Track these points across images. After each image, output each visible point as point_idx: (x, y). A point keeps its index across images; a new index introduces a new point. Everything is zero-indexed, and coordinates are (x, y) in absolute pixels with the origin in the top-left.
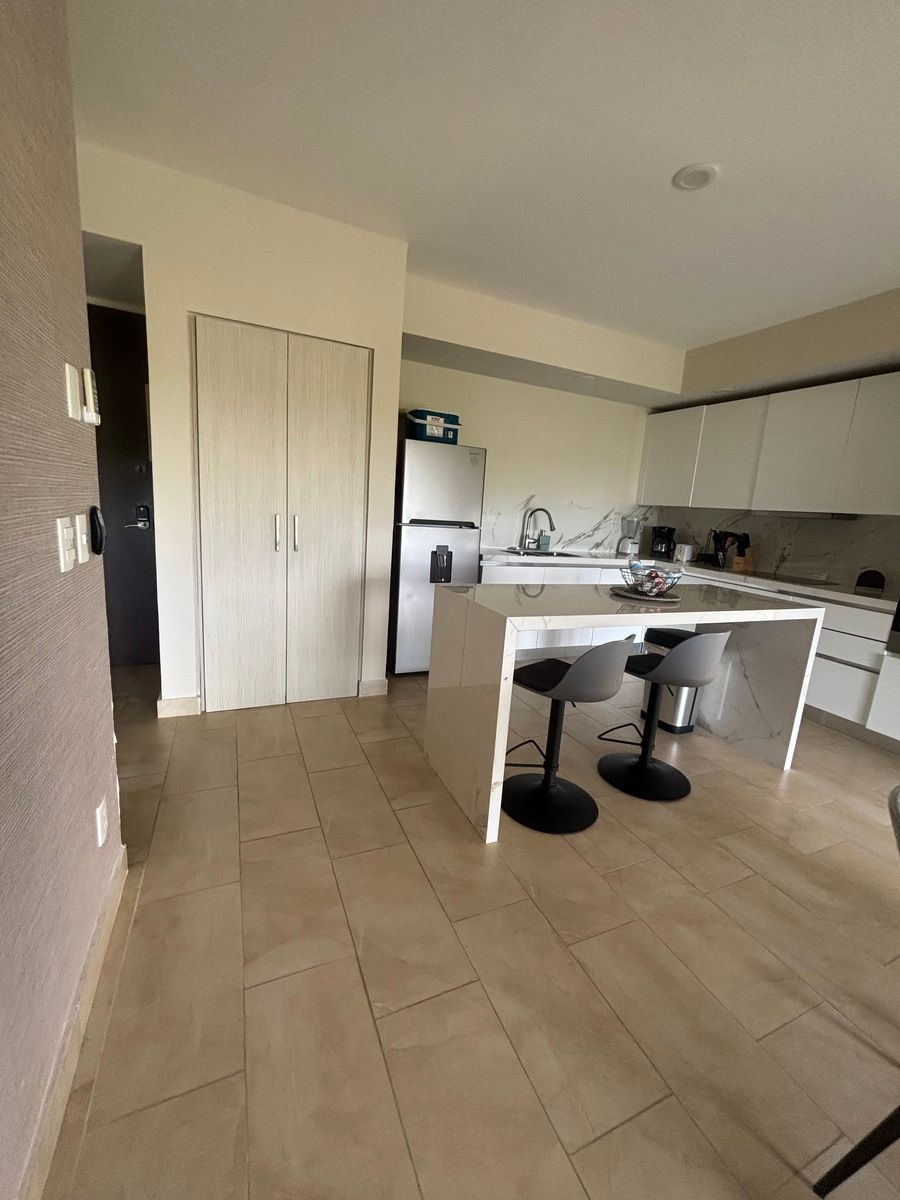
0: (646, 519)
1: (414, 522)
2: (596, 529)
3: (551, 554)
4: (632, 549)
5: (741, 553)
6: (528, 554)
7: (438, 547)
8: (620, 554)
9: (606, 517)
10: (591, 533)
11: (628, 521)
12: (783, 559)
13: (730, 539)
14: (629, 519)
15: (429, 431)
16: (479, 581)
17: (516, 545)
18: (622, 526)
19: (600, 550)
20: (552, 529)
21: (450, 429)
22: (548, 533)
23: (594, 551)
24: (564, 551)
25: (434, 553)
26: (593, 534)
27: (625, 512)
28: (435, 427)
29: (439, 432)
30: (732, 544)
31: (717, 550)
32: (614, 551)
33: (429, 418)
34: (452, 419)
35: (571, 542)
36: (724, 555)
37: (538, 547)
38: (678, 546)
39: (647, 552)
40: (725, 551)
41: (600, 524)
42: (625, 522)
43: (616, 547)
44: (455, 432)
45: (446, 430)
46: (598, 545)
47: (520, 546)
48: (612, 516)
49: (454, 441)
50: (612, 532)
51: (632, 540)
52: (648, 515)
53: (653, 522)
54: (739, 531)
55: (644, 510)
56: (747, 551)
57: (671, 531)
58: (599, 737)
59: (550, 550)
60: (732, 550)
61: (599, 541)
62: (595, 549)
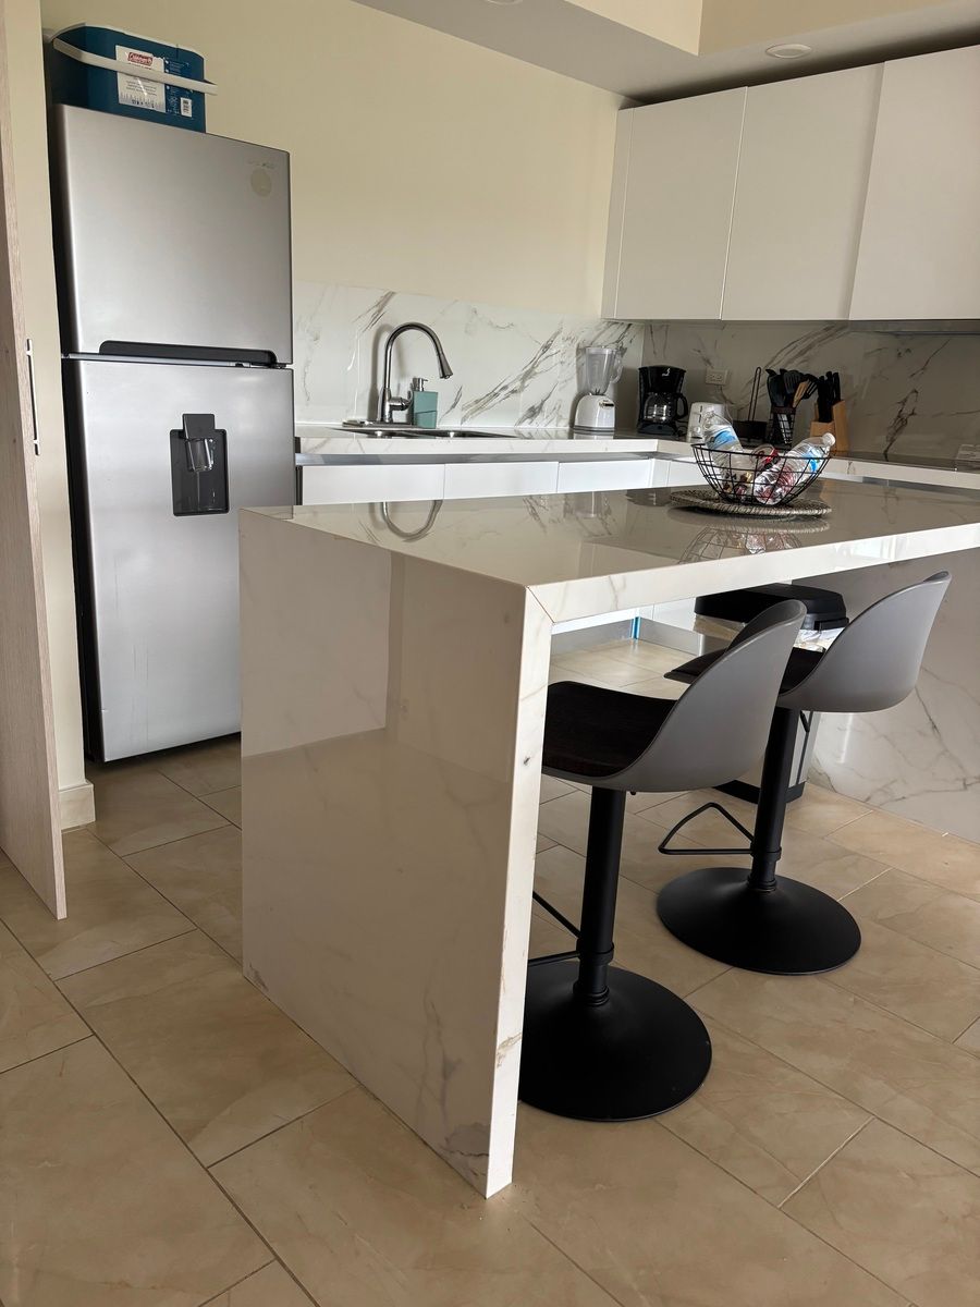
0: (622, 351)
1: (112, 349)
2: (528, 375)
3: (444, 434)
4: (604, 418)
5: (825, 416)
6: (391, 434)
7: (187, 418)
8: (577, 430)
9: (546, 347)
10: (518, 384)
11: (591, 356)
12: (902, 422)
13: (803, 386)
14: (593, 351)
15: (127, 91)
16: (299, 501)
17: (361, 415)
18: (579, 370)
19: (538, 425)
20: (445, 373)
21: (183, 92)
22: (433, 382)
23: (526, 427)
24: (468, 426)
25: (177, 436)
26: (522, 388)
27: (584, 337)
28: (142, 81)
29: (156, 99)
30: (806, 396)
31: (776, 411)
32: (564, 426)
33: (122, 52)
34: (186, 63)
35: (480, 405)
36: (789, 420)
37: (412, 419)
38: (695, 407)
39: (633, 423)
40: (791, 414)
41: (535, 363)
42: (584, 359)
43: (567, 416)
44: (198, 98)
45: (173, 93)
46: (533, 412)
47: (372, 418)
48: (558, 345)
49: (197, 123)
50: (559, 380)
51: (600, 399)
52: (625, 342)
53: (636, 359)
54: (819, 371)
55: (616, 332)
56: (836, 408)
57: (678, 374)
58: (662, 850)
59: (441, 426)
60: (808, 406)
61: (536, 403)
62: (528, 420)
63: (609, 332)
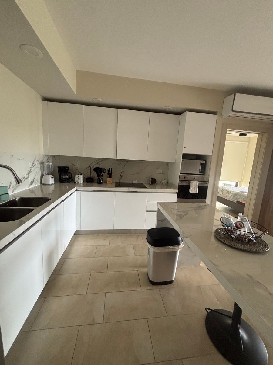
2: (30, 172)
5: (110, 177)
8: (43, 185)
9: (33, 164)
10: (27, 175)
12: (121, 176)
27: (41, 160)
31: (98, 176)
32: (40, 184)
40: (102, 177)
41: (30, 169)
42: (41, 165)
43: (39, 181)
46: (32, 183)
48: (36, 163)
50: (37, 173)
51: (50, 176)
52: (49, 160)
56: (112, 175)
57: (67, 168)
61: (32, 180)
62: (31, 185)
63: (46, 158)
